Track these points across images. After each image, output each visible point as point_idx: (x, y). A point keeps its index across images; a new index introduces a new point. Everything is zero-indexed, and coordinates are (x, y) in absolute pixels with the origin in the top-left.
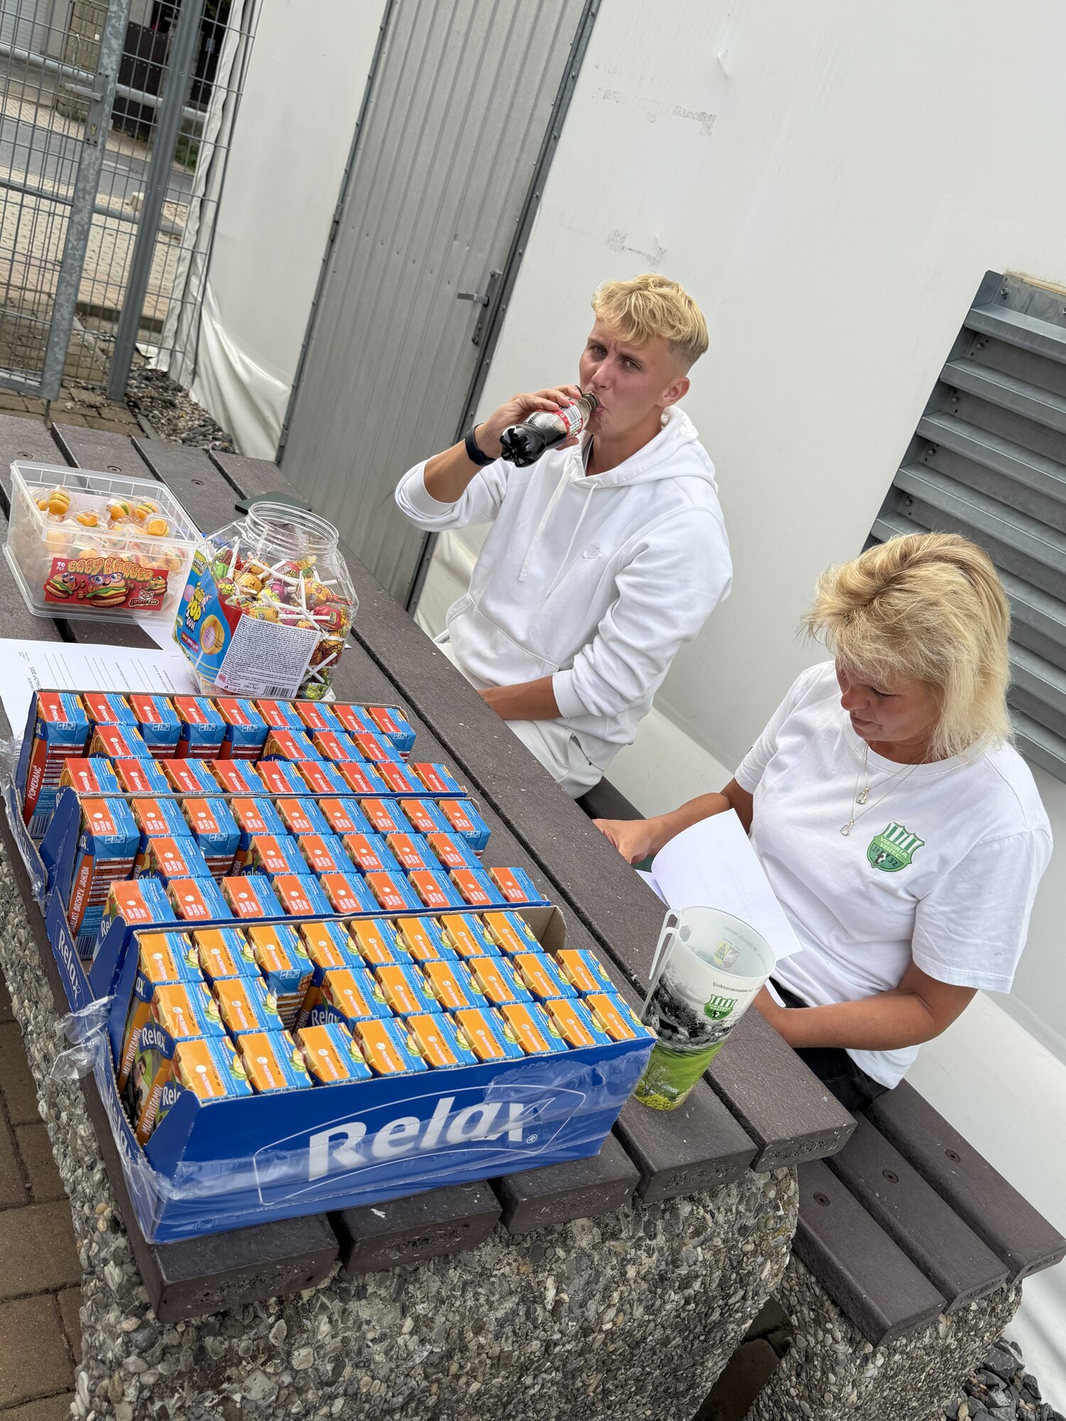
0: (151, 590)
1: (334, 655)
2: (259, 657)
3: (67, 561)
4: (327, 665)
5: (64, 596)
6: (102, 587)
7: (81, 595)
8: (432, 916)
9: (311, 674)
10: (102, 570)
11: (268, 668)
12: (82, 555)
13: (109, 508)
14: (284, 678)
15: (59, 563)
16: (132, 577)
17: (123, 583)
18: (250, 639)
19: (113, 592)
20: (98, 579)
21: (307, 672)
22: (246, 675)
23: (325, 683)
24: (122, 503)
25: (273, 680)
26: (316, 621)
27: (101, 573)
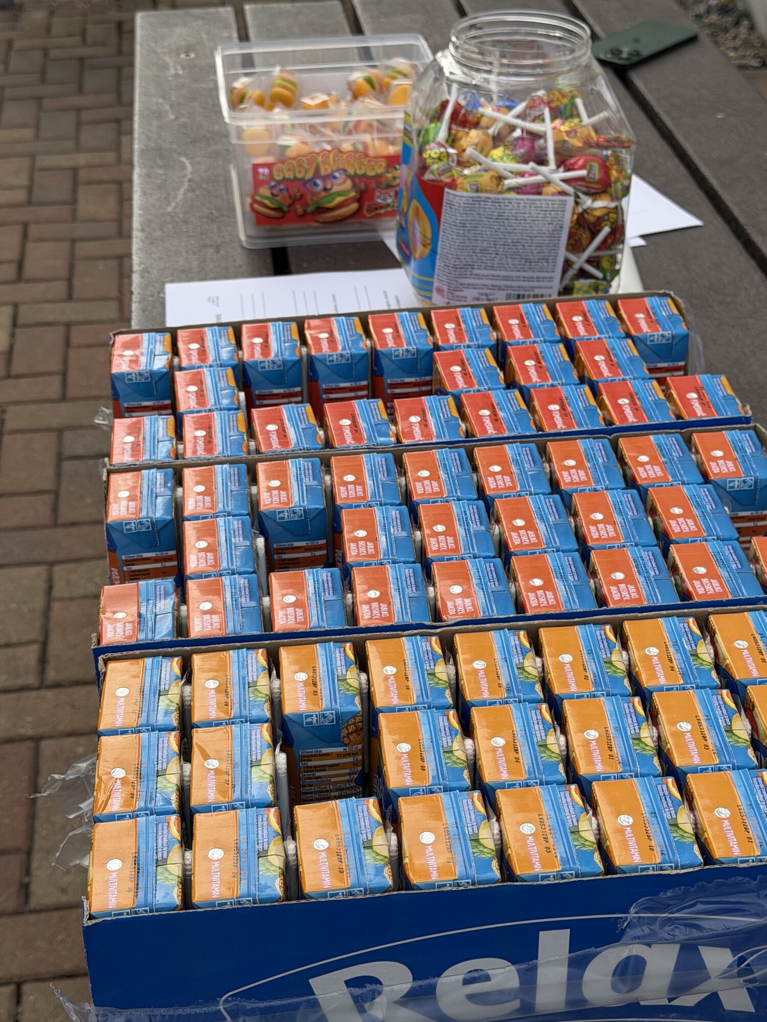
0: (389, 186)
1: (606, 230)
2: (484, 251)
3: (269, 166)
4: (599, 248)
5: (278, 215)
6: (323, 194)
7: (300, 211)
8: (604, 623)
9: (576, 267)
10: (317, 171)
11: (502, 267)
12: (290, 153)
13: (350, 85)
14: (530, 279)
15: (261, 170)
16: (359, 172)
17: (349, 183)
18: (463, 225)
19: (339, 199)
20: (316, 184)
21: (568, 264)
22: (471, 281)
23: (604, 279)
24: (366, 74)
25: (516, 284)
26: (565, 181)
27: (317, 174)
